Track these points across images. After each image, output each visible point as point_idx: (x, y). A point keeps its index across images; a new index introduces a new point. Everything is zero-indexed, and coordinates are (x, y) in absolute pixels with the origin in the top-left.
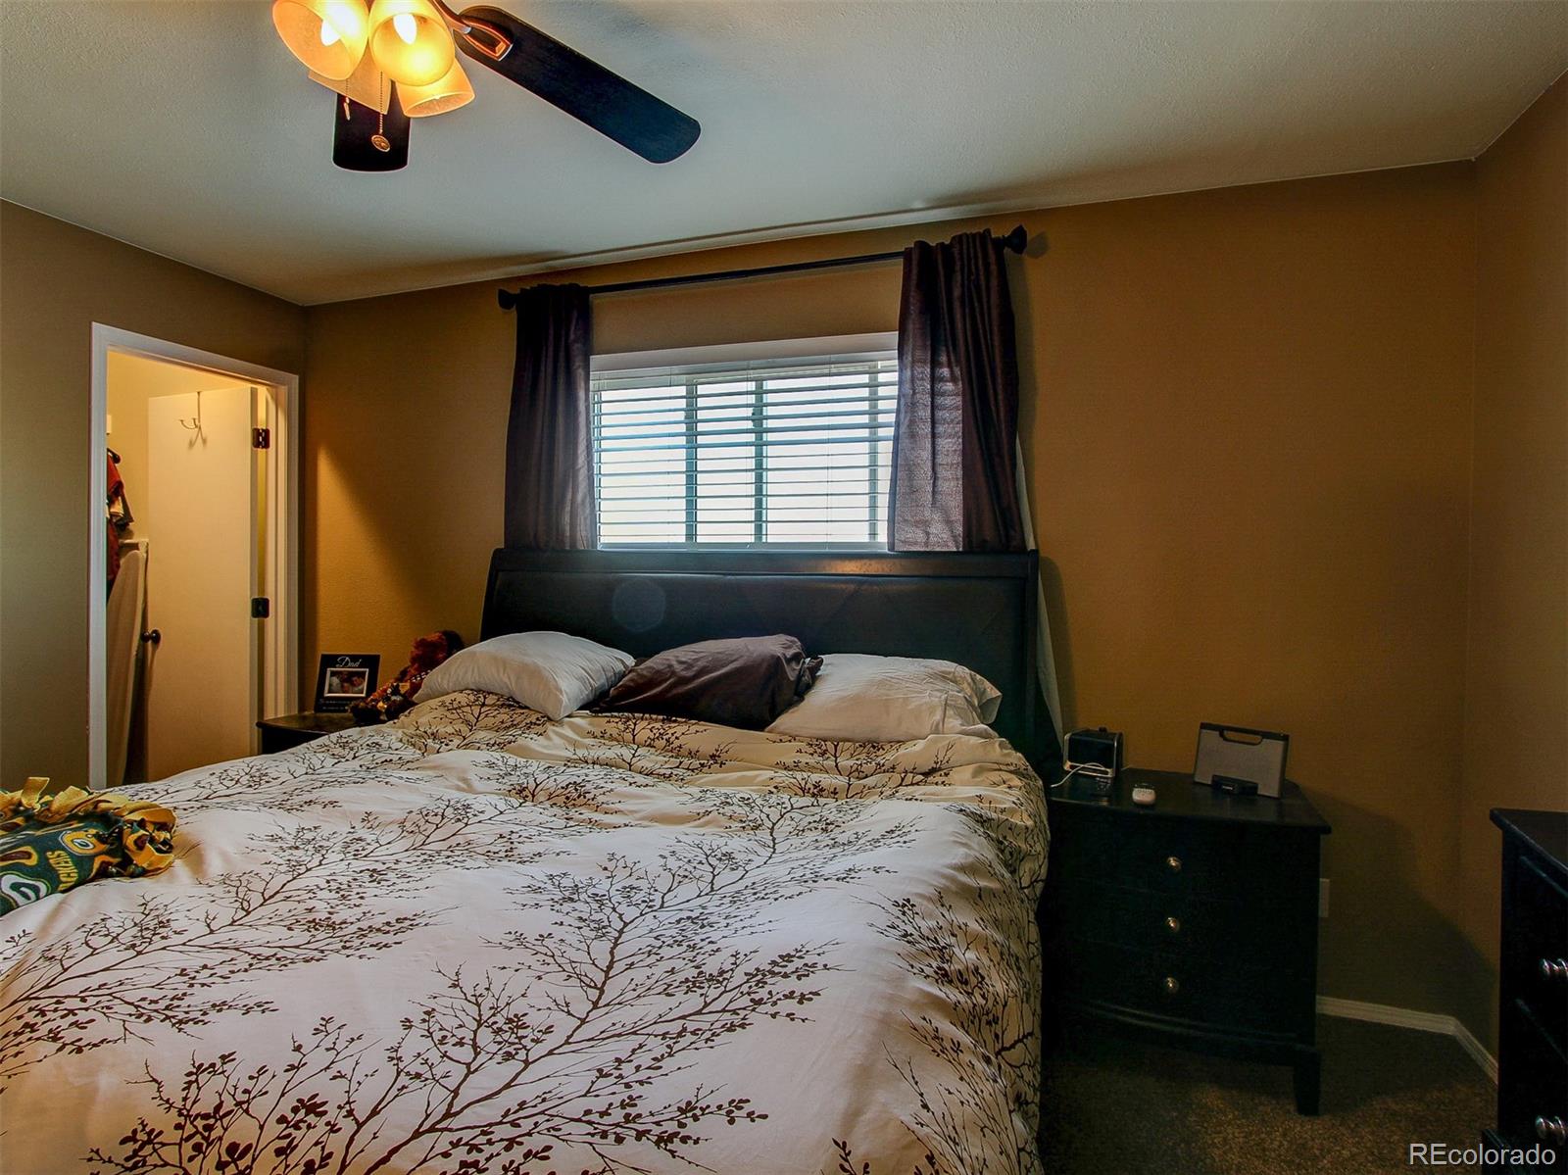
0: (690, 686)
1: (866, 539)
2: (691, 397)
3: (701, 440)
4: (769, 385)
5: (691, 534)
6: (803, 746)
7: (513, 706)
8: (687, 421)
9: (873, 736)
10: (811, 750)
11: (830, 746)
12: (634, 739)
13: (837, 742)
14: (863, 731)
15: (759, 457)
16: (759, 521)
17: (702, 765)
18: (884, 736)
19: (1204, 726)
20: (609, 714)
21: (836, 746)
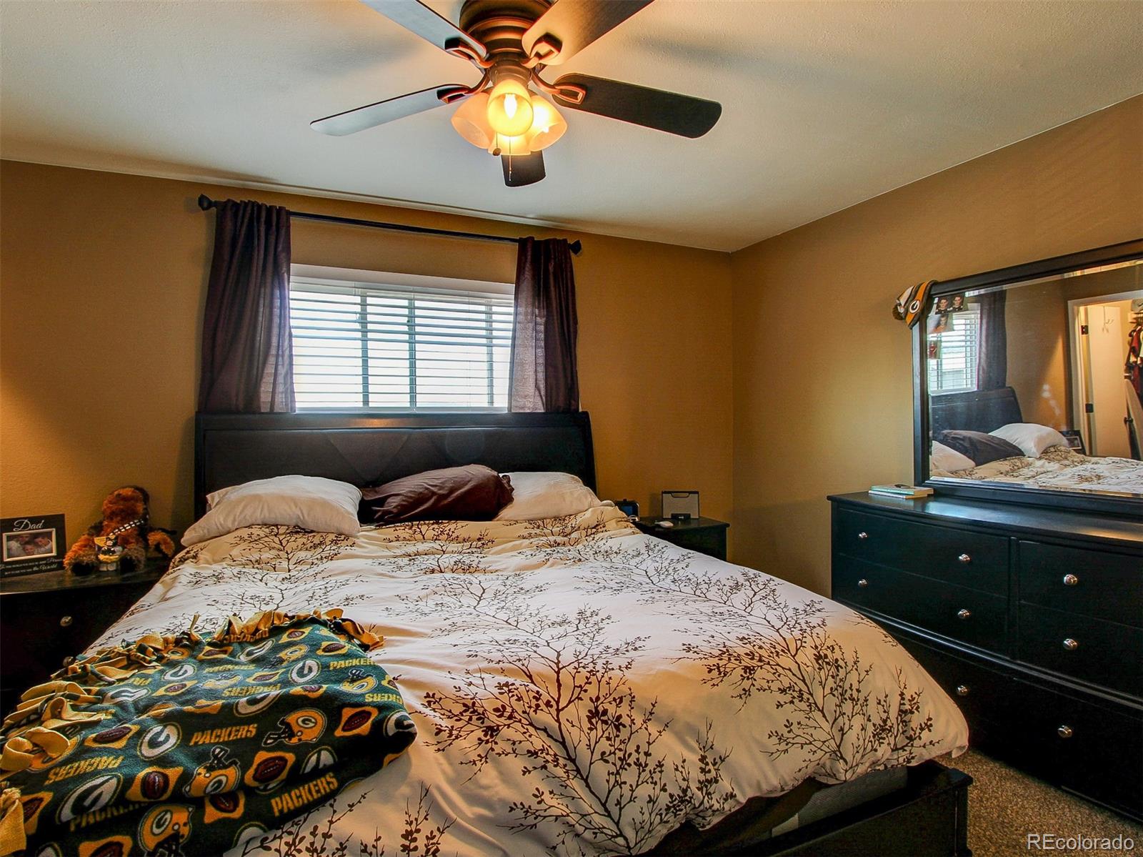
0: (450, 499)
1: (486, 405)
2: (364, 304)
3: (370, 335)
4: (417, 304)
5: (366, 402)
6: (526, 524)
7: (300, 532)
8: (360, 321)
9: (556, 514)
10: (532, 526)
11: (540, 523)
12: (424, 538)
13: (543, 519)
14: (553, 513)
15: (412, 351)
16: (413, 394)
17: (483, 544)
18: (563, 514)
19: (663, 493)
20: (393, 525)
21: (543, 522)
